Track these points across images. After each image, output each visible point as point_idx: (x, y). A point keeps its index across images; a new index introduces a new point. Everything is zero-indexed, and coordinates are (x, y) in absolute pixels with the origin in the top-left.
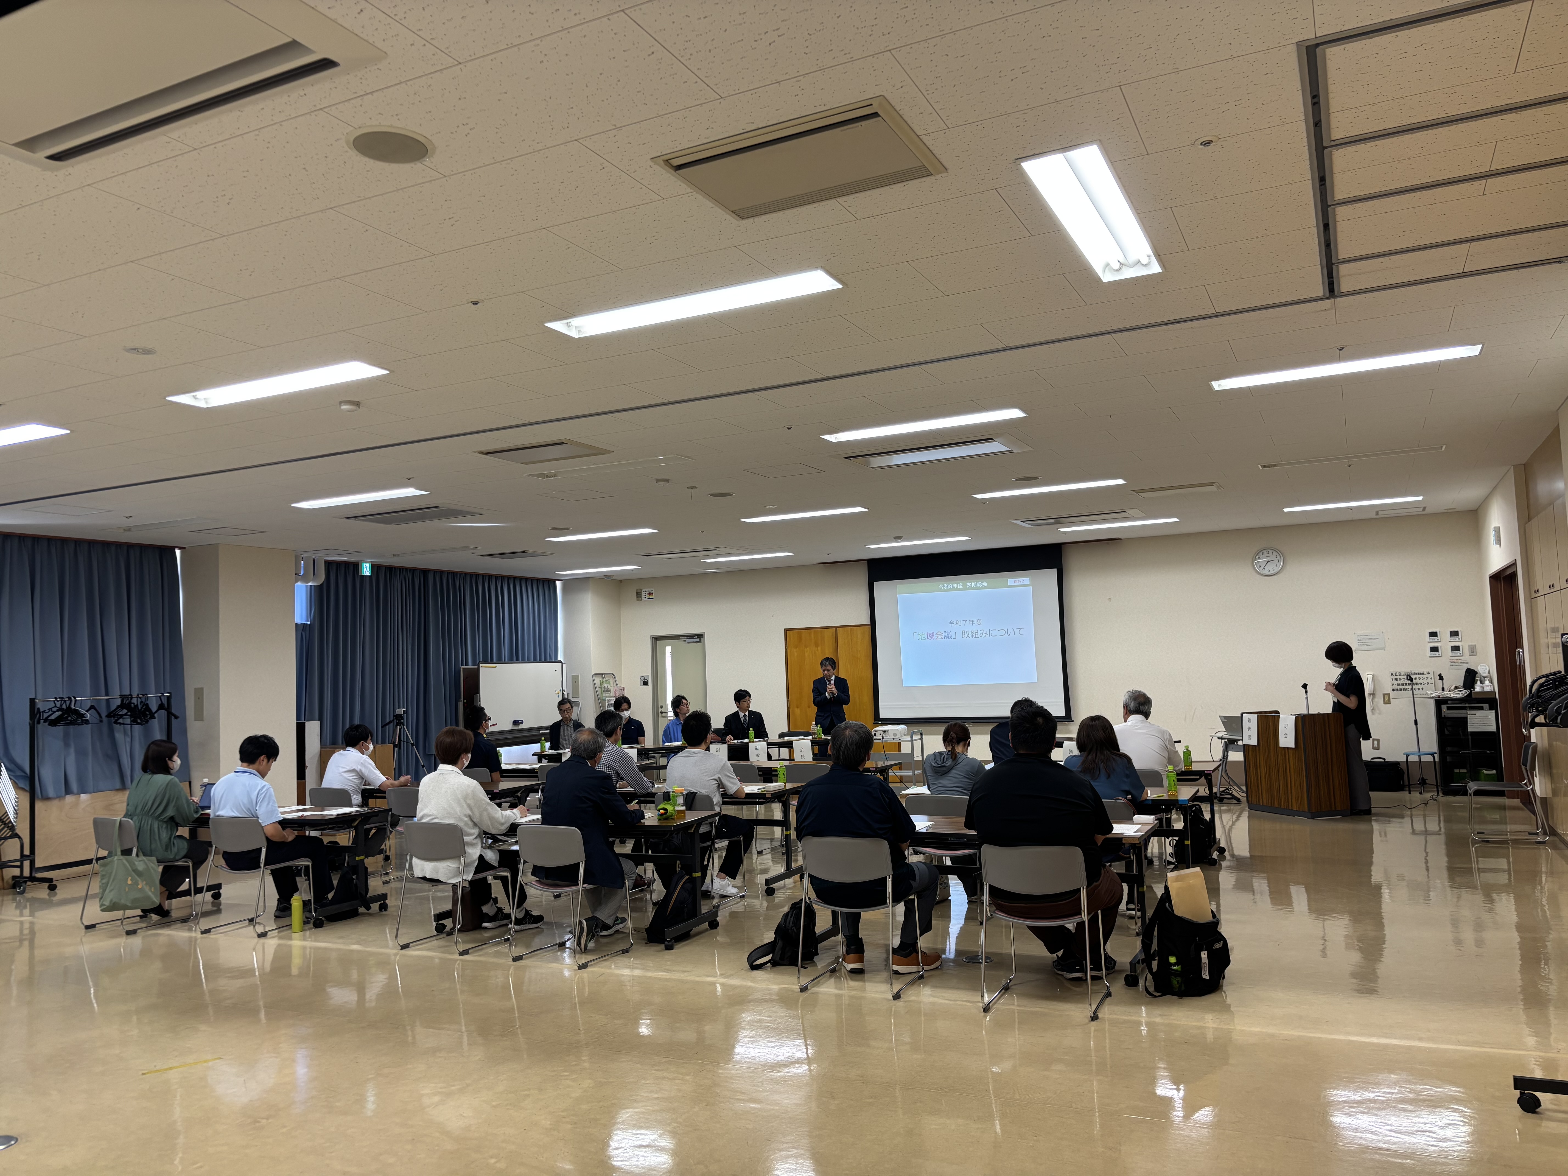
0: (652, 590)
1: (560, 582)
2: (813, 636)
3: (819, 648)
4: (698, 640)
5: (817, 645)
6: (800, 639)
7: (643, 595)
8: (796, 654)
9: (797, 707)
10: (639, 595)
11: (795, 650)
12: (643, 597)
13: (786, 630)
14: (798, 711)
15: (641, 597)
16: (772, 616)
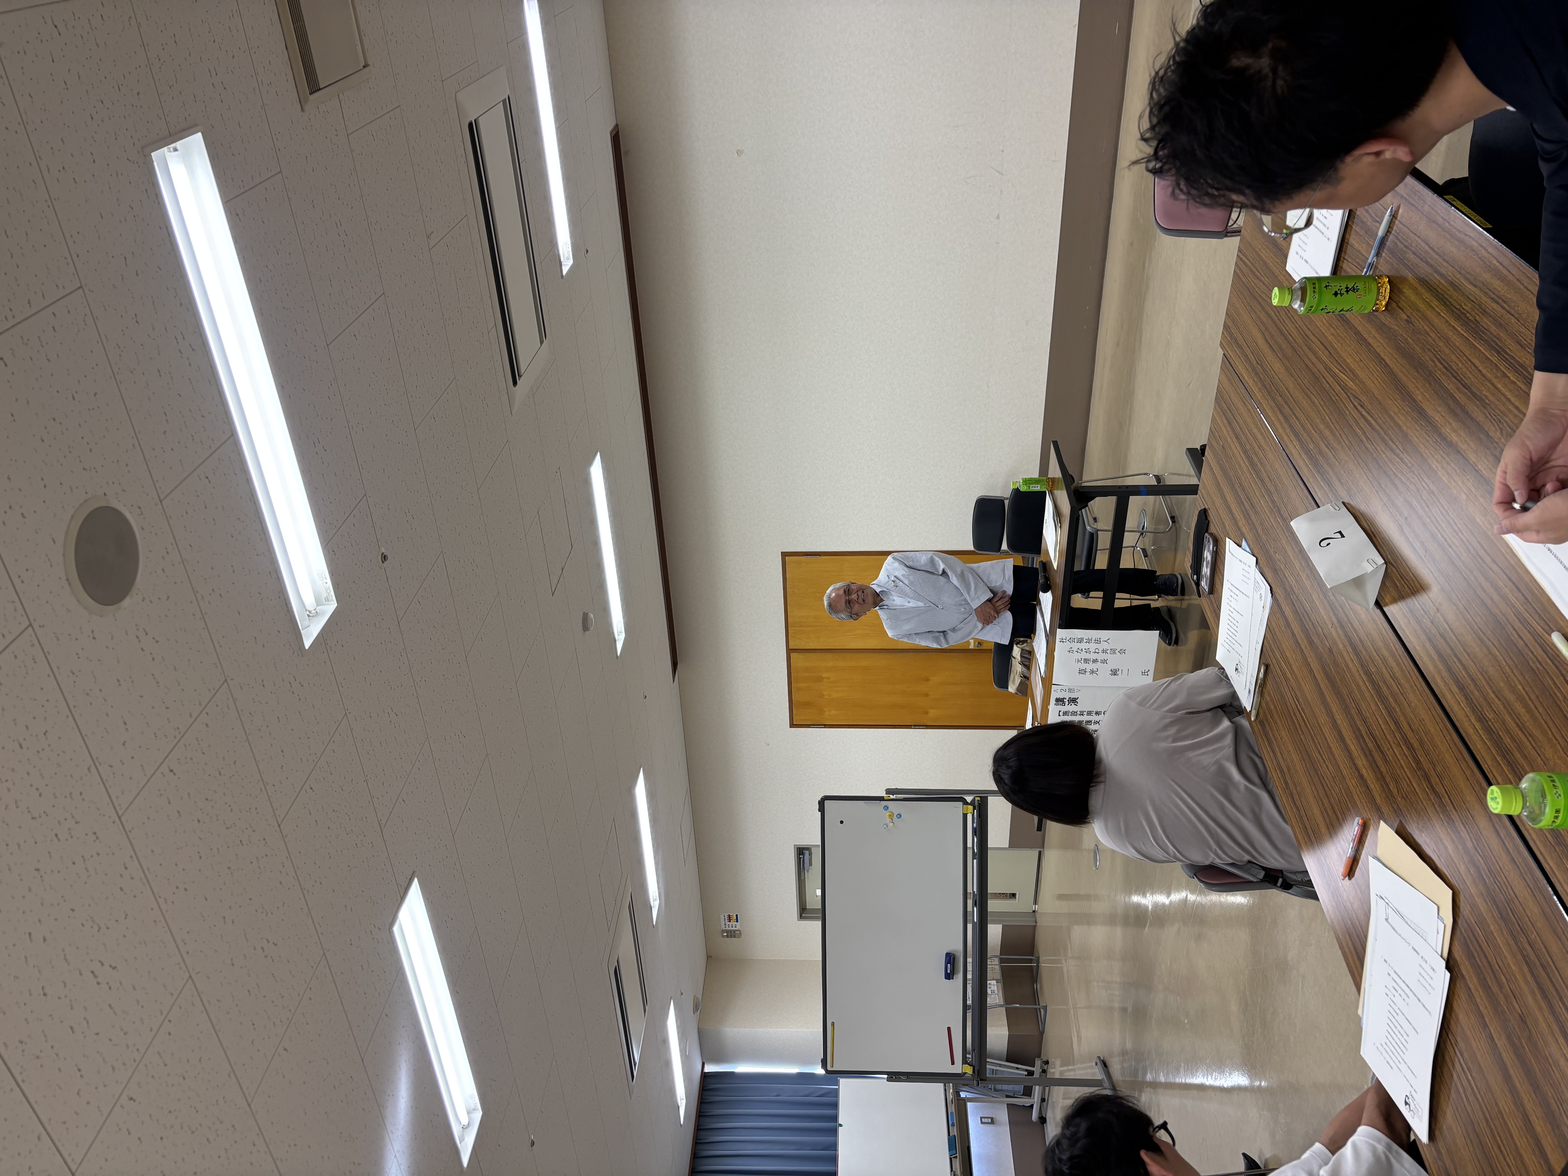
0: (723, 918)
2: (802, 685)
3: (824, 675)
4: (807, 853)
5: (820, 679)
6: (807, 704)
7: (731, 928)
8: (833, 712)
9: (927, 713)
10: (732, 934)
11: (827, 713)
12: (734, 928)
13: (792, 725)
14: (933, 713)
15: (734, 931)
16: (768, 745)
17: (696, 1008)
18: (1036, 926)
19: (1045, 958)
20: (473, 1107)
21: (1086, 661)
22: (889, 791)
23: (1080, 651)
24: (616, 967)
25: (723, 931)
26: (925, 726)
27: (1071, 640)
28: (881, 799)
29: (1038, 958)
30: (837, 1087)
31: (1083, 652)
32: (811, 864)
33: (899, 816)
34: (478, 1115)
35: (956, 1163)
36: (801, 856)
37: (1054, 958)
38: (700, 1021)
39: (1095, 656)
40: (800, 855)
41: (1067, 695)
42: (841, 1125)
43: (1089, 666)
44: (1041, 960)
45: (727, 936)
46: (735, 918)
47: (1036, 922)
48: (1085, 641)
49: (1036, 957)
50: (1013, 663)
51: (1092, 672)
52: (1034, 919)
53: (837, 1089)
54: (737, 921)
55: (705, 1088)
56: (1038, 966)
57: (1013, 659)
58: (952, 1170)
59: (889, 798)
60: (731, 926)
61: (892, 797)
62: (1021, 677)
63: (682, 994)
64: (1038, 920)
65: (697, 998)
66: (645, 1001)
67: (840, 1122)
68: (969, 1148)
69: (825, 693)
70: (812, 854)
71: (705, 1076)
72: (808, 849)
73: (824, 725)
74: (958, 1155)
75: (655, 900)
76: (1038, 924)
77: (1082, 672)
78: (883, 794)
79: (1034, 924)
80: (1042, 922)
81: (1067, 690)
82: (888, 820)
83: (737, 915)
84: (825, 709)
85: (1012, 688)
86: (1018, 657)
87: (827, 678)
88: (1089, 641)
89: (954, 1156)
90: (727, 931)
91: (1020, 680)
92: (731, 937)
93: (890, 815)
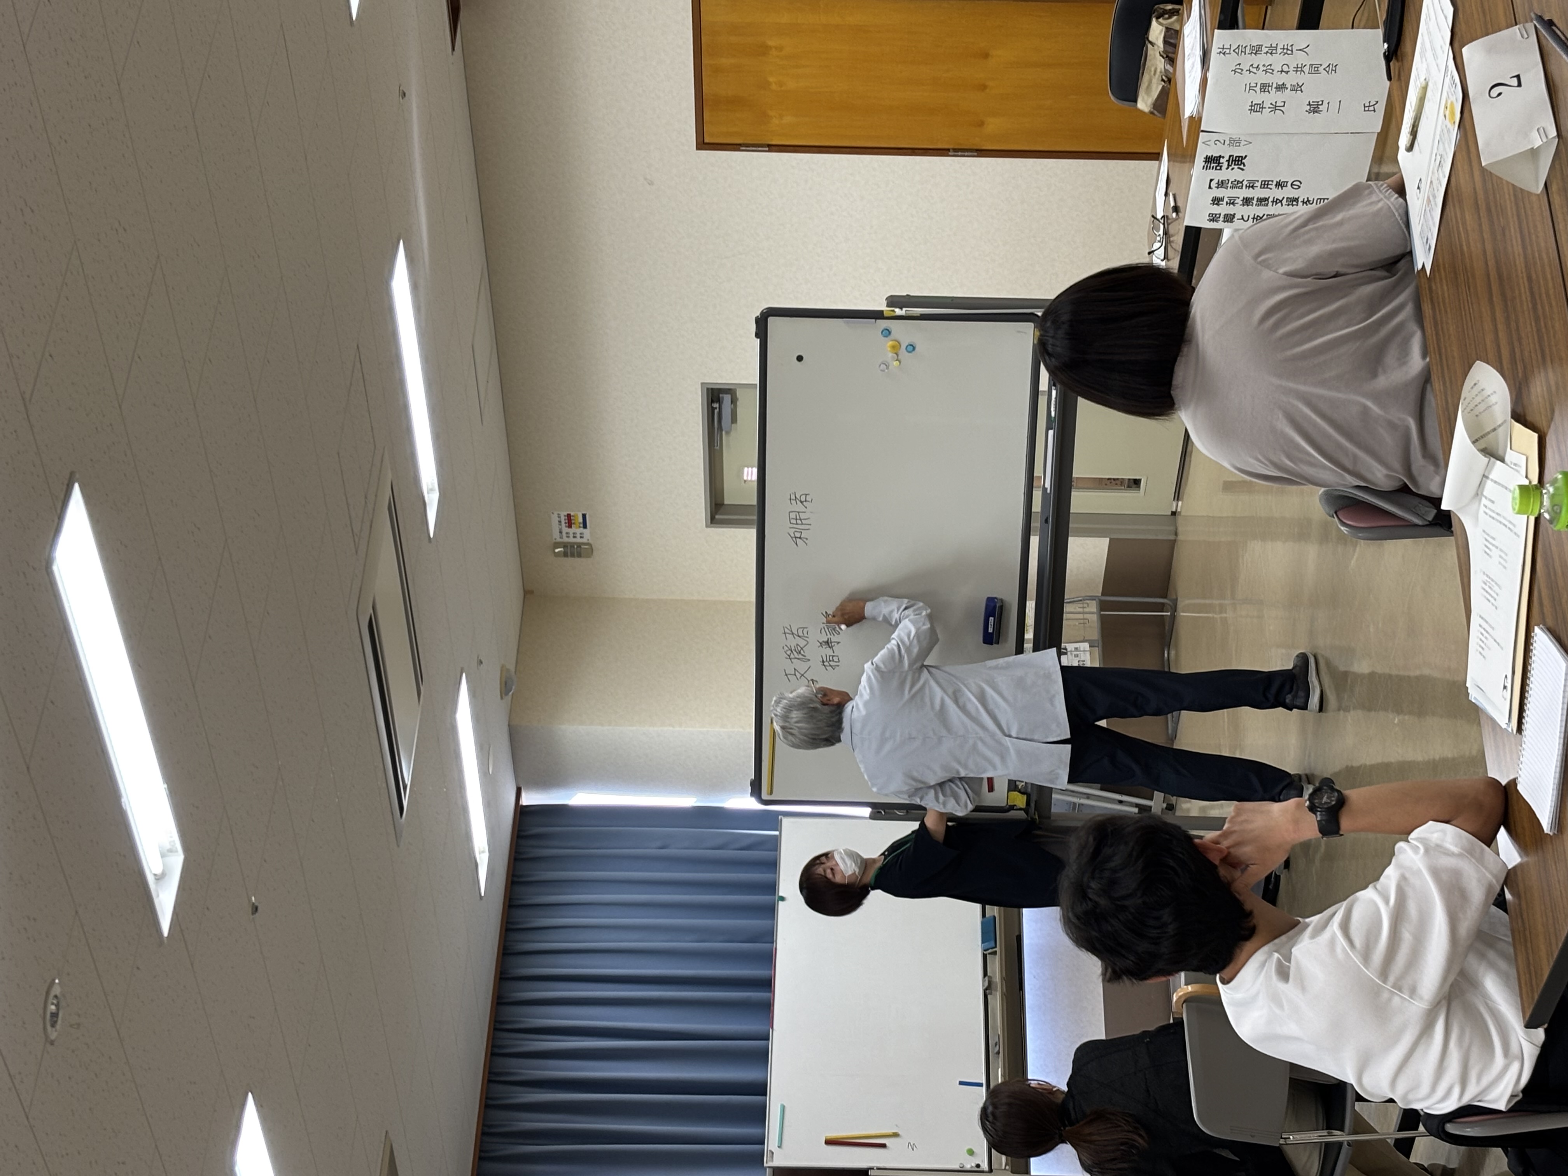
0: (556, 520)
1: (524, 794)
2: (725, 62)
3: (770, 43)
4: (727, 398)
5: (763, 50)
6: (735, 103)
7: (572, 540)
8: (788, 119)
9: (981, 124)
10: (574, 551)
11: (776, 121)
12: (578, 540)
13: (702, 144)
14: (993, 125)
15: (579, 545)
16: (651, 183)
17: (506, 687)
18: (1175, 541)
19: (1187, 602)
20: (168, 847)
21: (1265, 88)
22: (893, 301)
23: (1254, 70)
24: (371, 619)
25: (557, 545)
26: (977, 150)
27: (1240, 50)
28: (877, 315)
29: (1175, 602)
30: (777, 833)
31: (1260, 72)
32: (734, 420)
33: (912, 348)
34: (178, 860)
35: (994, 962)
36: (716, 405)
37: (1202, 601)
38: (511, 713)
39: (1280, 79)
40: (712, 402)
41: (1226, 152)
42: (782, 899)
43: (1269, 98)
44: (1181, 604)
45: (565, 555)
46: (581, 520)
47: (1176, 534)
48: (1265, 50)
49: (1170, 600)
50: (1150, 52)
51: (1275, 108)
52: (1172, 528)
53: (776, 836)
54: (585, 526)
55: (523, 833)
56: (1173, 617)
57: (1149, 46)
58: (985, 974)
59: (893, 314)
60: (571, 535)
61: (898, 312)
62: (1163, 80)
63: (481, 662)
64: (1180, 529)
65: (508, 670)
66: (419, 677)
67: (781, 894)
68: (1019, 939)
69: (771, 79)
70: (737, 399)
71: (523, 813)
72: (730, 391)
73: (769, 146)
74: (998, 949)
75: (431, 490)
76: (1180, 537)
77: (1256, 108)
78: (882, 306)
79: (1172, 537)
80: (1188, 533)
81: (1227, 142)
82: (890, 355)
83: (584, 516)
84: (771, 113)
85: (1144, 103)
86: (1160, 43)
87: (776, 48)
88: (1272, 51)
89: (990, 951)
90: (565, 545)
91: (1160, 87)
92: (573, 555)
93: (893, 347)
